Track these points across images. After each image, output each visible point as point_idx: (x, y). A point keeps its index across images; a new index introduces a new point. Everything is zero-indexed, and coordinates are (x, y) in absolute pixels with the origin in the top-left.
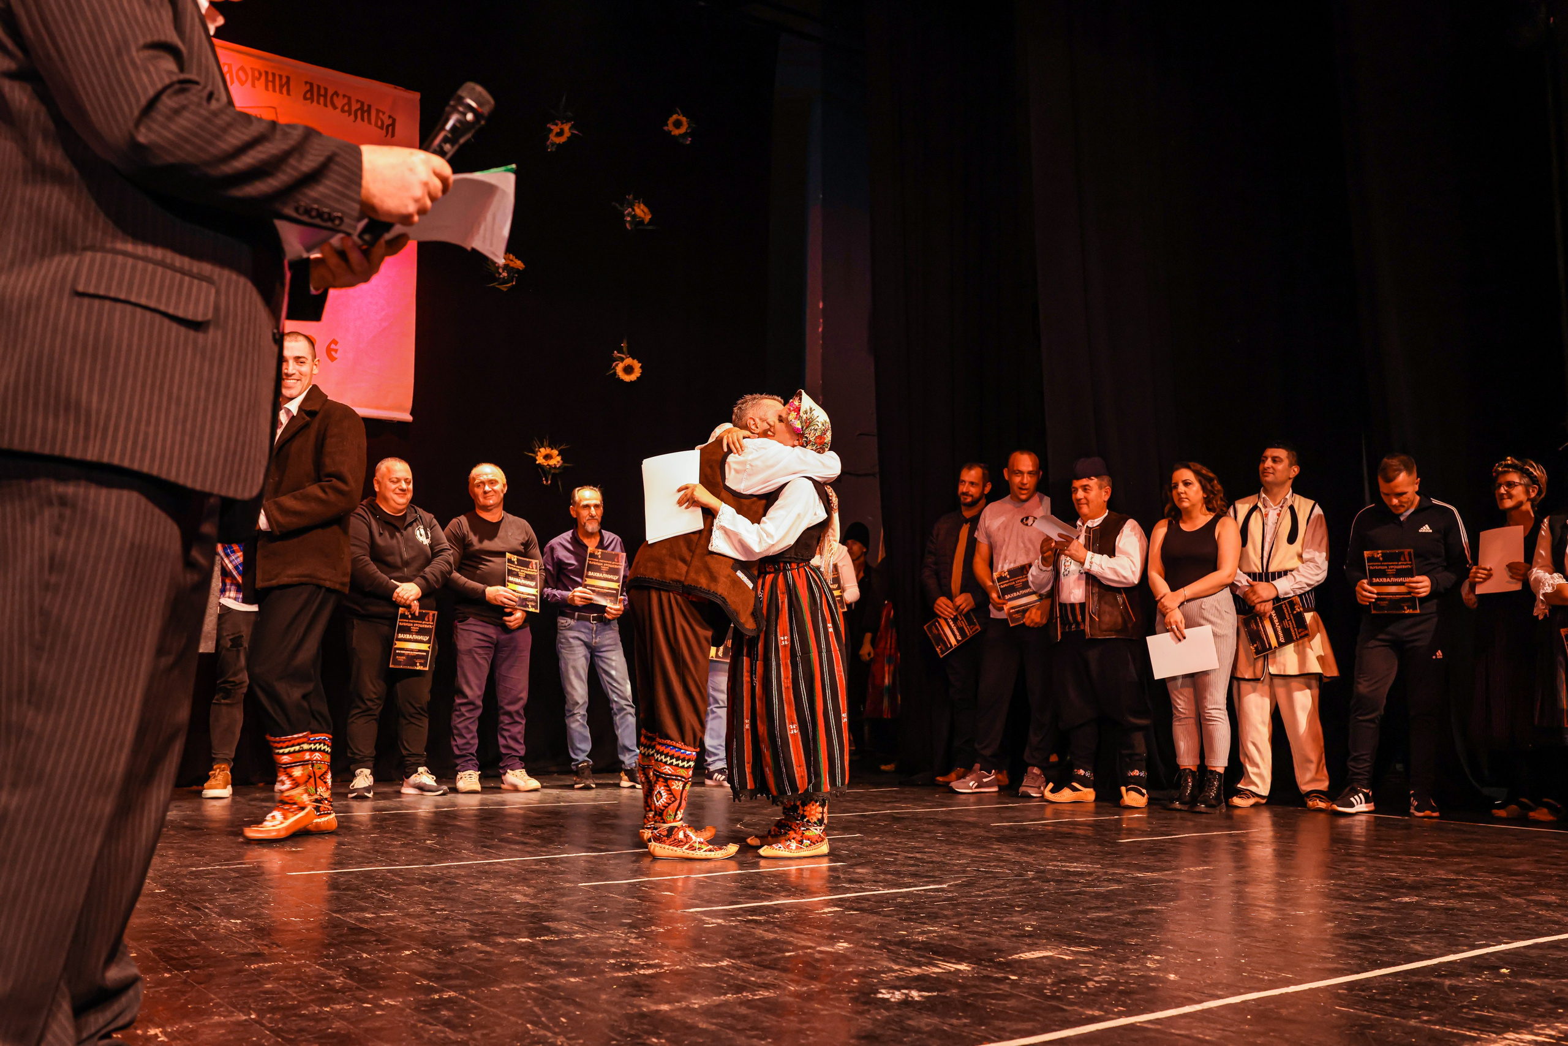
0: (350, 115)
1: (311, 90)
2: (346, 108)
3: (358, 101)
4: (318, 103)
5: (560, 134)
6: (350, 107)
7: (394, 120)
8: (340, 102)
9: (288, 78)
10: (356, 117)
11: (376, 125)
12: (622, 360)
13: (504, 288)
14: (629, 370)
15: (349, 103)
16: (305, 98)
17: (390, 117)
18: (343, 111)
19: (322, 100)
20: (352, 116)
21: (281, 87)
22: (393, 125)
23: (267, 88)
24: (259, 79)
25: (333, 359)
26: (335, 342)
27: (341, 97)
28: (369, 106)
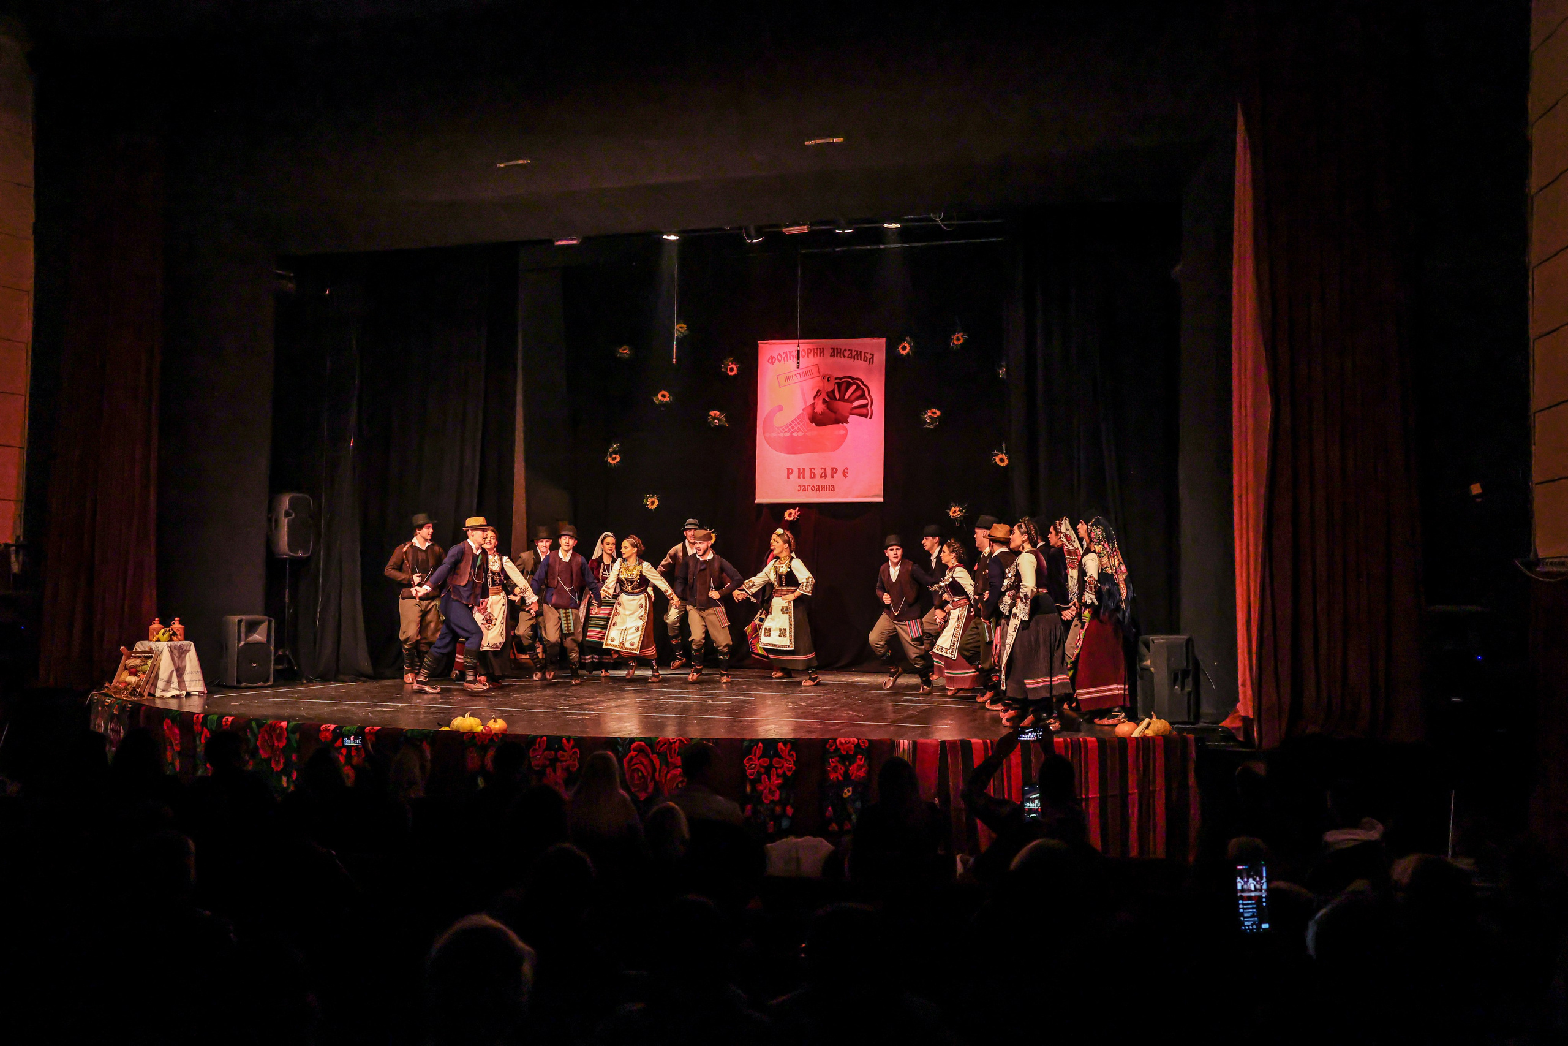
0: (851, 357)
1: (834, 352)
2: (850, 356)
3: (855, 351)
4: (837, 357)
5: (958, 339)
6: (851, 355)
7: (873, 355)
8: (847, 353)
9: (823, 349)
10: (854, 359)
11: (864, 360)
12: (997, 455)
13: (931, 427)
14: (1002, 460)
15: (851, 353)
16: (831, 356)
17: (871, 354)
18: (848, 357)
19: (839, 354)
20: (853, 360)
21: (820, 354)
22: (872, 358)
23: (814, 355)
24: (810, 353)
25: (846, 477)
26: (847, 468)
27: (847, 349)
28: (861, 352)
